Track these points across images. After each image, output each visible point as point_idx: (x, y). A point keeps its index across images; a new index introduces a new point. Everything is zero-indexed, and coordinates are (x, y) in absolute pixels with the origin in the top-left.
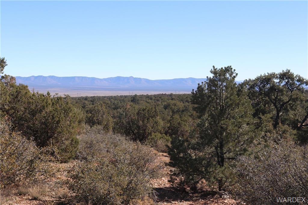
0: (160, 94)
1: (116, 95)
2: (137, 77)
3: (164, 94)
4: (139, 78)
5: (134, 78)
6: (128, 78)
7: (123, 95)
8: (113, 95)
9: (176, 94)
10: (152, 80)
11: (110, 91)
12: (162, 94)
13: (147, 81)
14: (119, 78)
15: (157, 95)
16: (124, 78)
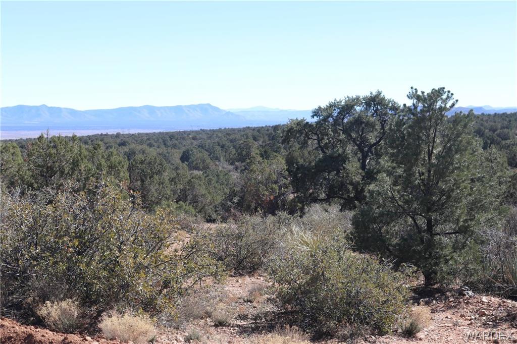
0: (98, 135)
1: (19, 138)
2: (53, 106)
3: (105, 135)
4: (58, 108)
5: (49, 107)
6: (37, 108)
7: (31, 137)
8: (13, 139)
9: (124, 133)
10: (80, 111)
11: (6, 130)
12: (102, 135)
13: (73, 112)
14: (20, 109)
15: (93, 136)
16: (30, 108)
